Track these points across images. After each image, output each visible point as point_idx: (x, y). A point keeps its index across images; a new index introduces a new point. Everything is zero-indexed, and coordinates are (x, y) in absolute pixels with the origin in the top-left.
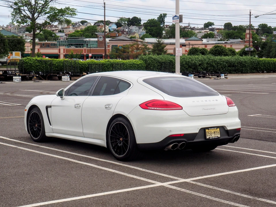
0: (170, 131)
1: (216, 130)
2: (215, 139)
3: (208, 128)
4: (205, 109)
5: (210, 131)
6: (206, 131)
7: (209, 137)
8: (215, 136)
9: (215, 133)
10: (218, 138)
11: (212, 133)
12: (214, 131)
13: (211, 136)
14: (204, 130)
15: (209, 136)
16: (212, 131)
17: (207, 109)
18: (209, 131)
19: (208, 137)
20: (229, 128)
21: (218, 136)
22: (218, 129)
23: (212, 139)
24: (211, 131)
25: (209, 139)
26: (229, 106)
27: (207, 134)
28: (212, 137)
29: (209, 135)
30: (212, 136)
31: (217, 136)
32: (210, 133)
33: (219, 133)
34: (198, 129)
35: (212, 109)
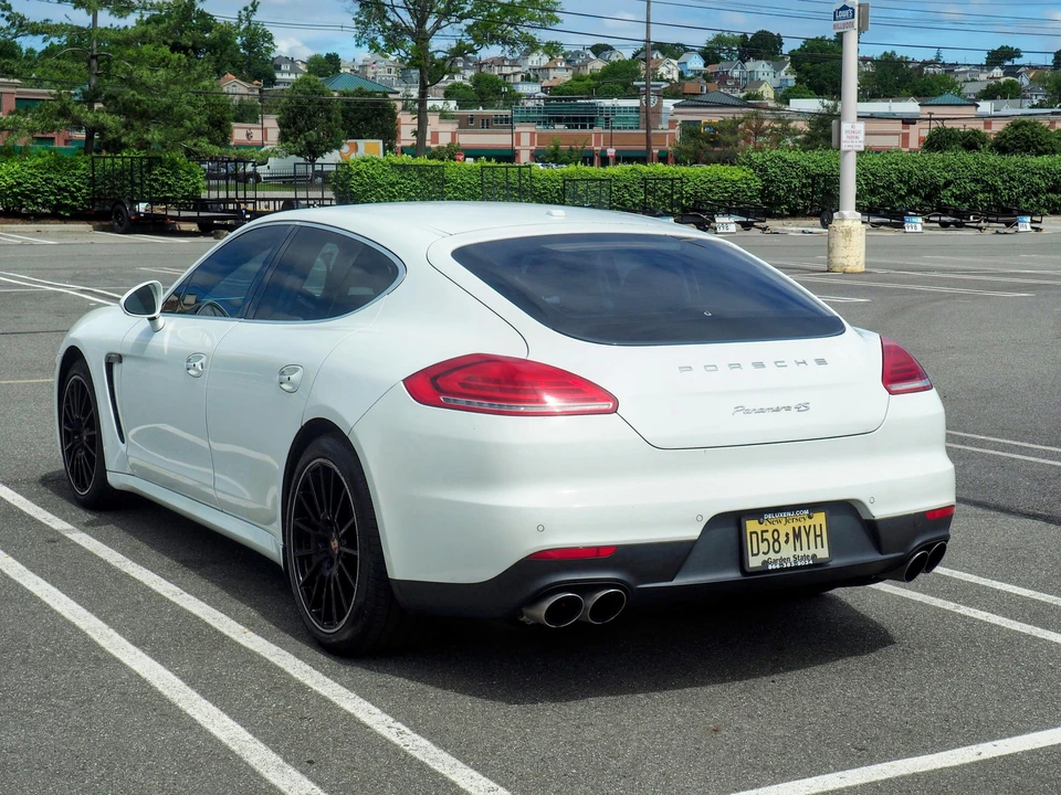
0: (541, 528)
1: (808, 522)
2: (797, 568)
3: (758, 514)
4: (748, 412)
5: (771, 528)
6: (749, 530)
7: (765, 563)
8: (799, 553)
9: (797, 536)
10: (819, 564)
11: (782, 539)
12: (796, 525)
13: (772, 555)
14: (730, 526)
15: (766, 558)
16: (785, 528)
17: (762, 411)
18: (763, 527)
19: (754, 562)
20: (879, 512)
21: (814, 556)
22: (820, 518)
23: (782, 569)
24: (777, 526)
25: (763, 571)
26: (891, 393)
27: (752, 544)
28: (782, 560)
29: (763, 548)
30: (783, 554)
31: (810, 553)
32: (771, 541)
33: (821, 536)
34: (700, 518)
35: (788, 408)
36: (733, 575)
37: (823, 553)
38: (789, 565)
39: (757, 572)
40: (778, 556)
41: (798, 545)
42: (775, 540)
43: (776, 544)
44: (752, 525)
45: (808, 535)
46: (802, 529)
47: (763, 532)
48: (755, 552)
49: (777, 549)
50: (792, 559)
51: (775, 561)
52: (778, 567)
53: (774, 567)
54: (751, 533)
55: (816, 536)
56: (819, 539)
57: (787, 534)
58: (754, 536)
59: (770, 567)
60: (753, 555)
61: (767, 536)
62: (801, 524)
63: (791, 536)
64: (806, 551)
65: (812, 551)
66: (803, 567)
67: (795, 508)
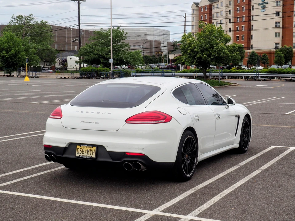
1: (91, 149)
2: (86, 158)
3: (80, 144)
4: (84, 122)
5: (82, 148)
7: (79, 155)
8: (88, 155)
9: (88, 151)
11: (85, 151)
12: (89, 149)
13: (82, 154)
14: (73, 146)
15: (80, 154)
16: (86, 148)
17: (87, 122)
18: (81, 148)
19: (77, 155)
20: (108, 149)
21: (91, 157)
22: (94, 148)
23: (83, 158)
24: (84, 148)
25: (79, 157)
26: (126, 123)
27: (77, 151)
29: (80, 152)
32: (82, 151)
33: (94, 152)
34: (66, 143)
35: (94, 122)
36: (73, 157)
37: (94, 156)
39: (77, 157)
40: (83, 155)
41: (88, 153)
42: (83, 151)
44: (78, 147)
45: (91, 151)
46: (90, 150)
47: (80, 149)
48: (78, 153)
51: (82, 156)
54: (78, 148)
55: (93, 152)
56: (93, 153)
57: (86, 150)
58: (78, 149)
59: (80, 157)
61: (81, 150)
62: (90, 149)
63: (87, 151)
65: (91, 155)
66: (88, 158)
67: (88, 145)
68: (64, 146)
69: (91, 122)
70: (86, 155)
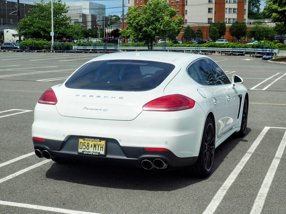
1: (99, 143)
2: (93, 155)
3: (83, 137)
4: (87, 109)
5: (87, 142)
7: (83, 151)
8: (95, 151)
9: (95, 146)
10: (100, 155)
11: (90, 146)
12: (95, 143)
13: (86, 150)
14: (73, 139)
15: (84, 150)
16: (91, 143)
17: (92, 109)
19: (80, 151)
20: (122, 144)
21: (99, 153)
22: (103, 142)
23: (88, 154)
24: (89, 142)
25: (82, 154)
26: (144, 110)
27: (80, 145)
29: (84, 147)
30: (90, 150)
31: (98, 152)
32: (86, 146)
33: (103, 147)
34: (64, 135)
35: (101, 110)
36: (75, 153)
37: (102, 152)
38: (90, 154)
39: (80, 153)
40: (88, 150)
41: (95, 149)
42: (88, 146)
43: (88, 147)
44: (81, 140)
45: (98, 146)
46: (97, 144)
47: (84, 143)
48: (81, 148)
49: (88, 148)
50: (92, 152)
51: (87, 152)
52: (87, 153)
53: (85, 153)
54: (80, 142)
55: (101, 147)
56: (102, 148)
57: (92, 145)
58: (81, 143)
59: (84, 153)
60: (80, 149)
61: (86, 144)
62: (97, 143)
63: (93, 146)
64: (97, 151)
65: (99, 151)
66: (95, 155)
67: (94, 138)
68: (62, 139)
69: (97, 110)
70: (91, 151)
